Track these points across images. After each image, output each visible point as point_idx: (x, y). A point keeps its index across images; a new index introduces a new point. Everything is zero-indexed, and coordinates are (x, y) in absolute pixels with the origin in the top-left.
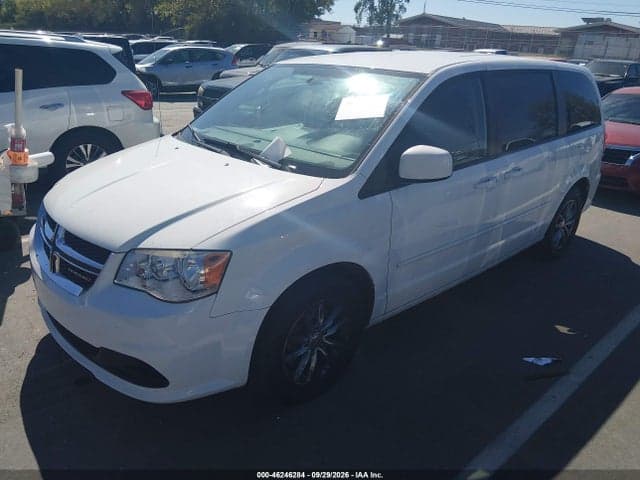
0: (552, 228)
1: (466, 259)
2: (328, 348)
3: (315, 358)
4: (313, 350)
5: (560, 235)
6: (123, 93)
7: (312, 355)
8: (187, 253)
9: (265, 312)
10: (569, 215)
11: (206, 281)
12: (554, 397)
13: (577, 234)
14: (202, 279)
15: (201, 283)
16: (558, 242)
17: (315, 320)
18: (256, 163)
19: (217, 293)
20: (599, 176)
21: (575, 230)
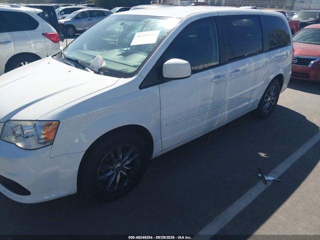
0: (262, 101)
1: (205, 122)
2: (127, 171)
3: (119, 177)
4: (117, 172)
5: (267, 105)
6: (43, 34)
7: (117, 175)
8: (34, 122)
9: (83, 153)
10: (272, 94)
11: (45, 138)
12: (250, 195)
13: (278, 104)
14: (43, 137)
15: (43, 139)
16: (266, 109)
17: (117, 157)
18: (87, 70)
19: (52, 144)
20: (291, 72)
21: (277, 102)
